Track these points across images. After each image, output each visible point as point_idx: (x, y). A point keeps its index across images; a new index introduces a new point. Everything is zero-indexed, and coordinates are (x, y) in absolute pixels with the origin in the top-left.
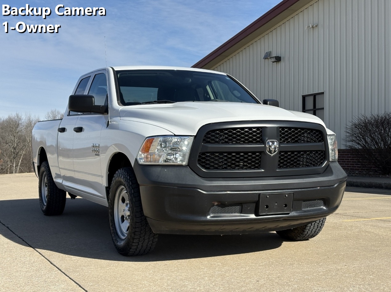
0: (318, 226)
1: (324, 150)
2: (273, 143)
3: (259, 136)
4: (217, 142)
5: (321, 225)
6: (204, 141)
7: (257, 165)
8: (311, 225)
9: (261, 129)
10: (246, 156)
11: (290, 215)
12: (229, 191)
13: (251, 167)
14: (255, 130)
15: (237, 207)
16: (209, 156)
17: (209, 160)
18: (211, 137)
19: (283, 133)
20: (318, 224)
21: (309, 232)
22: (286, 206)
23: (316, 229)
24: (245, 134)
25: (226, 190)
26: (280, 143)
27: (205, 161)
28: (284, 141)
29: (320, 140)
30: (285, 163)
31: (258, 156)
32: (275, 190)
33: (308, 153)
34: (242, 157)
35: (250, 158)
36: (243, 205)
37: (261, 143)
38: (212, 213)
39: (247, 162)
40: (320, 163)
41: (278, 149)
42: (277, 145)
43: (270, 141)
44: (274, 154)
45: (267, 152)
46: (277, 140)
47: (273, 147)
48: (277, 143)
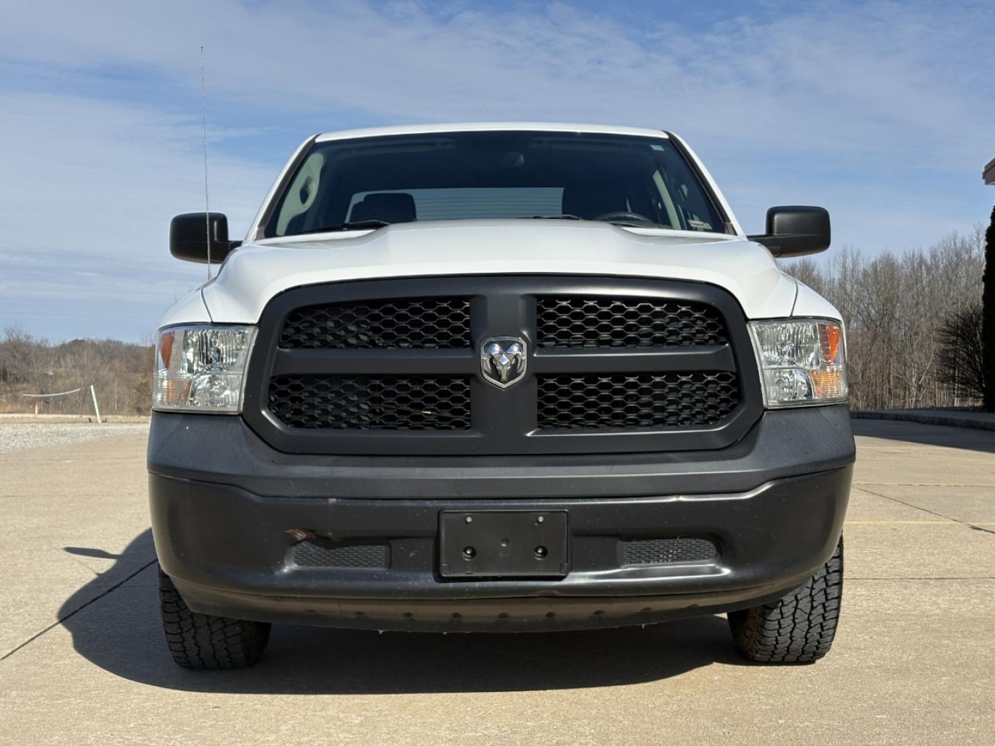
0: (810, 622)
1: (734, 370)
2: (506, 346)
3: (459, 324)
4: (325, 344)
5: (822, 620)
6: (286, 341)
7: (460, 418)
8: (782, 618)
9: (468, 305)
10: (418, 388)
11: (565, 582)
12: (337, 498)
13: (440, 424)
14: (445, 305)
15: (374, 548)
16: (298, 388)
17: (301, 400)
18: (302, 328)
19: (551, 316)
20: (810, 614)
21: (784, 640)
22: (544, 554)
23: (807, 632)
24: (410, 317)
25: (328, 494)
26: (538, 348)
27: (289, 403)
28: (557, 342)
29: (711, 338)
30: (565, 412)
31: (460, 388)
32: (498, 501)
33: (658, 379)
34: (405, 392)
35: (432, 394)
36: (392, 542)
37: (467, 346)
38: (299, 564)
39: (420, 407)
40: (719, 415)
41: (525, 366)
42: (520, 354)
43: (496, 342)
44: (511, 382)
45: (486, 376)
46: (521, 340)
47: (508, 360)
48: (521, 349)
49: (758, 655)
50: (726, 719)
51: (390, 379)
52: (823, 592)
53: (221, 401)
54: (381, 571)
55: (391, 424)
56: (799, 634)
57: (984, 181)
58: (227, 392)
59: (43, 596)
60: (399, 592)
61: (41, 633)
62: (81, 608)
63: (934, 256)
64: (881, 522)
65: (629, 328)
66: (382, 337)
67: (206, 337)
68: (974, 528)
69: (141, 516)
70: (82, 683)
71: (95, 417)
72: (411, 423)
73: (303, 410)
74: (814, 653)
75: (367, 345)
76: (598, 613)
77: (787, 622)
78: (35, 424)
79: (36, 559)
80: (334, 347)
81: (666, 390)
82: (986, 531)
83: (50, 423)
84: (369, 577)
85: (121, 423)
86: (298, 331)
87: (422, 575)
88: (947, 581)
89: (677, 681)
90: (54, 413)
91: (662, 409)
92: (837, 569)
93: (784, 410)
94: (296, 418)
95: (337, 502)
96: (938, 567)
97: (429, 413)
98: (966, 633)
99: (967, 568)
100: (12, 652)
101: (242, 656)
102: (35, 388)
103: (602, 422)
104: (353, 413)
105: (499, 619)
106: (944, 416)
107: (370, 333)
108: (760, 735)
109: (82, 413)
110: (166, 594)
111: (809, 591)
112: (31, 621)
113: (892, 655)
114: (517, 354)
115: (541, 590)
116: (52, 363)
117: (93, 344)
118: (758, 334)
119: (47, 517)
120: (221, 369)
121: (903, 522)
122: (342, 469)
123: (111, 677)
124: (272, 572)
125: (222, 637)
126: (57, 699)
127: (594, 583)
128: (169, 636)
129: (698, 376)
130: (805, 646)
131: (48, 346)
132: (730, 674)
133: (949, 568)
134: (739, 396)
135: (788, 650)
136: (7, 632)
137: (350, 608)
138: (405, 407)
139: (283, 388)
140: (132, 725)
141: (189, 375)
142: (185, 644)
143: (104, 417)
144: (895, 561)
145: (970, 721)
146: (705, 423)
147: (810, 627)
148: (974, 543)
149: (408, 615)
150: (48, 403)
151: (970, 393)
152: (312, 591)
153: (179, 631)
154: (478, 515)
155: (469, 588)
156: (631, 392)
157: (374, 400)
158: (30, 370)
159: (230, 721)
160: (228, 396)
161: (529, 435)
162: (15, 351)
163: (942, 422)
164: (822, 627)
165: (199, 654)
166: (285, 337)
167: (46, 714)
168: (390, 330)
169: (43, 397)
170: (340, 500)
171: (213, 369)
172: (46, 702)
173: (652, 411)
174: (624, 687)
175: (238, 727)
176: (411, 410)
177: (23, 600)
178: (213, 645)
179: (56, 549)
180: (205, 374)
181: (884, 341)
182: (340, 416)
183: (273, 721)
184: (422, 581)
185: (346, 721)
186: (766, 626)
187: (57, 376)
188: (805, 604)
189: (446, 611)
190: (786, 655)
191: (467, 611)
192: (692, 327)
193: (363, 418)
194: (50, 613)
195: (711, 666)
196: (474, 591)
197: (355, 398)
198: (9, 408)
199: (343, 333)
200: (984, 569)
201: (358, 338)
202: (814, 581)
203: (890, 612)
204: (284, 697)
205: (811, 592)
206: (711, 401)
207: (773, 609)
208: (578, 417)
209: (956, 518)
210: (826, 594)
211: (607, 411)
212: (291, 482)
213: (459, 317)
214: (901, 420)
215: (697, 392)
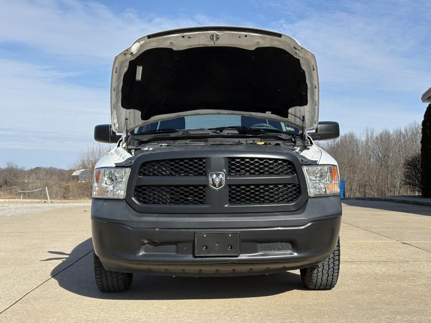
0: (328, 274)
1: (298, 183)
3: (201, 167)
4: (154, 175)
5: (332, 273)
6: (140, 173)
7: (201, 200)
8: (318, 272)
9: (204, 160)
10: (187, 190)
11: (239, 258)
12: (159, 228)
13: (194, 202)
14: (196, 161)
15: (172, 246)
16: (145, 190)
17: (145, 194)
18: (146, 169)
19: (234, 165)
20: (328, 271)
21: (319, 280)
22: (231, 248)
23: (327, 278)
24: (184, 165)
25: (155, 227)
26: (229, 176)
27: (142, 195)
28: (235, 173)
29: (290, 172)
30: (238, 198)
31: (202, 190)
32: (215, 229)
33: (271, 187)
34: (182, 191)
35: (192, 192)
36: (178, 244)
37: (204, 175)
38: (145, 252)
39: (188, 196)
40: (293, 199)
41: (224, 182)
42: (223, 178)
43: (214, 174)
44: (220, 188)
45: (211, 185)
46: (222, 173)
47: (218, 180)
48: (223, 176)
49: (310, 286)
50: (296, 307)
51: (177, 186)
52: (333, 263)
53: (117, 194)
54: (174, 254)
55: (177, 202)
56: (324, 278)
57: (422, 101)
58: (119, 191)
59: (44, 268)
60: (181, 262)
61: (46, 281)
62: (60, 272)
63: (406, 131)
64: (368, 241)
65: (261, 169)
66: (174, 172)
67: (112, 172)
68: (404, 243)
69: (76, 240)
70: (65, 297)
71: (47, 200)
72: (185, 202)
73: (147, 197)
74: (331, 286)
75: (169, 175)
76: (250, 269)
77: (320, 274)
78: (22, 203)
79: (38, 255)
80: (158, 175)
81: (274, 190)
82: (408, 244)
83: (28, 203)
84: (170, 256)
85: (58, 203)
86: (145, 170)
87: (189, 256)
88: (388, 262)
89: (281, 295)
90: (28, 199)
91: (272, 197)
92: (338, 254)
93: (316, 197)
94: (144, 200)
95: (159, 230)
96: (386, 257)
97: (191, 198)
98: (389, 280)
99: (396, 258)
100: (37, 287)
101: (123, 287)
102: (19, 188)
103: (252, 201)
104: (164, 199)
105: (216, 272)
106: (405, 200)
107: (170, 171)
108: (308, 312)
109: (41, 199)
110: (96, 264)
111: (327, 262)
112: (42, 277)
113: (360, 287)
114: (222, 178)
115: (230, 261)
116: (26, 178)
117: (44, 169)
118: (306, 170)
119: (39, 240)
120: (117, 183)
121: (376, 241)
122: (161, 218)
123: (75, 295)
124: (136, 255)
125: (116, 279)
126: (57, 302)
127: (249, 258)
128: (97, 279)
129: (285, 185)
130: (327, 283)
131: (25, 170)
132: (300, 293)
133: (390, 258)
134: (300, 192)
135: (321, 284)
136: (34, 281)
137: (163, 268)
138: (182, 196)
139: (139, 190)
140: (86, 310)
141: (106, 185)
142: (103, 282)
143: (51, 200)
144: (370, 255)
145: (383, 308)
146: (288, 202)
147: (328, 276)
148: (402, 249)
149: (183, 270)
150: (25, 194)
151: (417, 190)
152: (150, 261)
153: (101, 277)
154: (208, 234)
155: (205, 260)
156: (262, 191)
157: (171, 194)
158: (17, 180)
159: (120, 308)
160: (119, 193)
161: (226, 206)
162: (11, 172)
163: (404, 202)
164: (333, 276)
165: (107, 286)
166: (140, 172)
167: (54, 306)
168: (177, 170)
169: (23, 192)
170: (160, 229)
171: (114, 183)
172: (54, 303)
173: (269, 198)
174: (261, 297)
175: (123, 310)
176: (185, 197)
177: (37, 270)
178: (113, 283)
179: (45, 252)
180: (112, 185)
181: (385, 167)
182: (159, 199)
183: (136, 308)
184: (189, 258)
185: (161, 308)
186: (312, 276)
187: (28, 183)
188: (326, 267)
189: (197, 268)
190: (320, 286)
191: (204, 268)
192: (283, 168)
193: (168, 200)
194: (48, 274)
195: (293, 290)
196: (206, 261)
197: (165, 193)
198: (9, 197)
199: (161, 170)
200: (403, 258)
201: (166, 172)
202: (329, 259)
203: (363, 273)
204: (139, 301)
205: (328, 263)
206: (290, 194)
207: (315, 269)
208: (243, 200)
209: (398, 240)
210: (334, 264)
211: (253, 197)
212: (143, 223)
213: (201, 165)
214: (387, 201)
215: (285, 191)
